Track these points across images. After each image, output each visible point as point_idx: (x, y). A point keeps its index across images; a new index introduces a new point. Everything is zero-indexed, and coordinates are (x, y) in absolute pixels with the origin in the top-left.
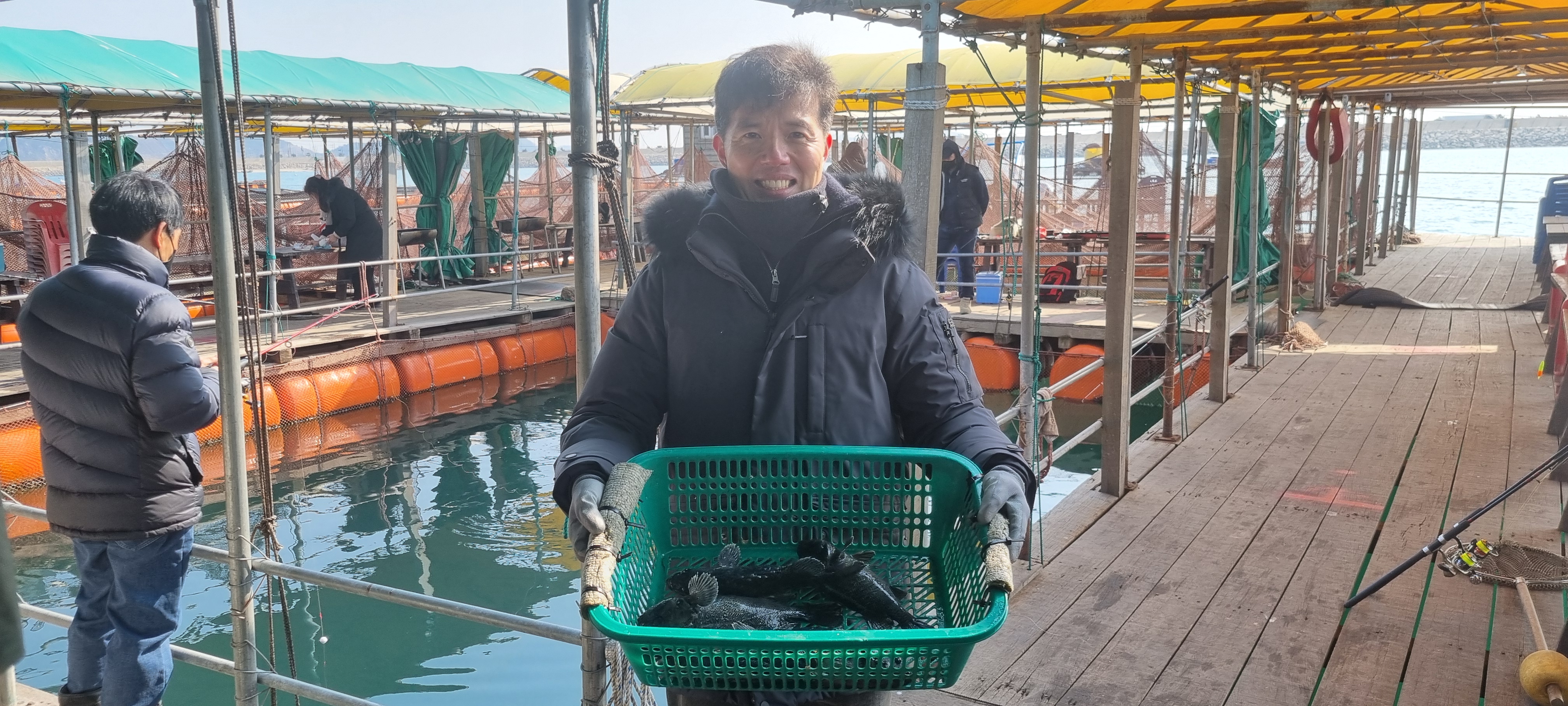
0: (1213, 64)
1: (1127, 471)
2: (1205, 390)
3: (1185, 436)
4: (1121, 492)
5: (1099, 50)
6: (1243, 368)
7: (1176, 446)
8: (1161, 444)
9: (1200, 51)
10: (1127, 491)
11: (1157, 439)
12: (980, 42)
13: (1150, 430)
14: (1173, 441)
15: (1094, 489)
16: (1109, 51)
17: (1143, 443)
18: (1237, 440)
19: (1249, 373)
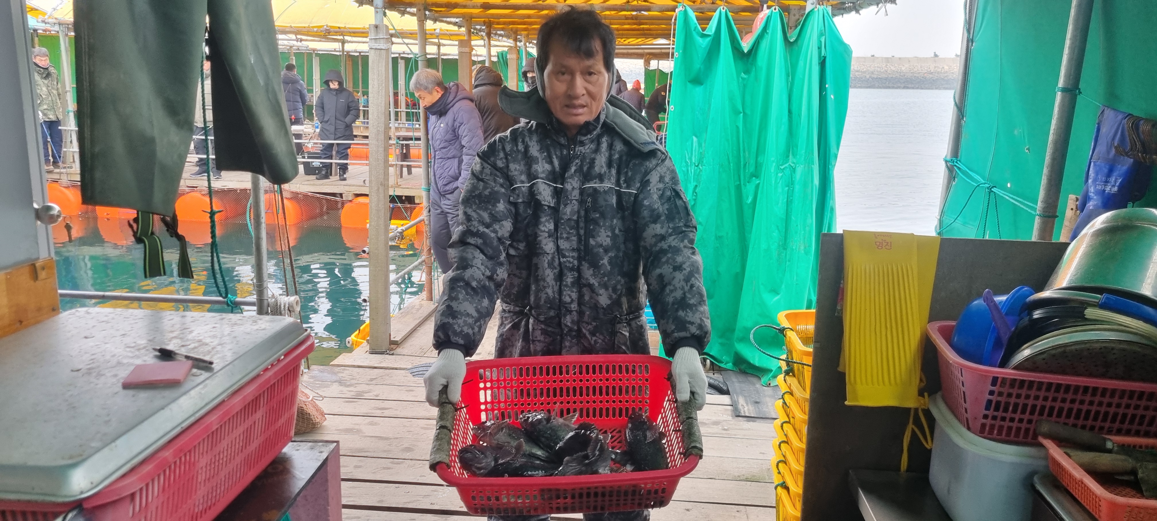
0: (502, 29)
5: (445, 19)
9: (498, 24)
12: (387, 11)
16: (448, 19)
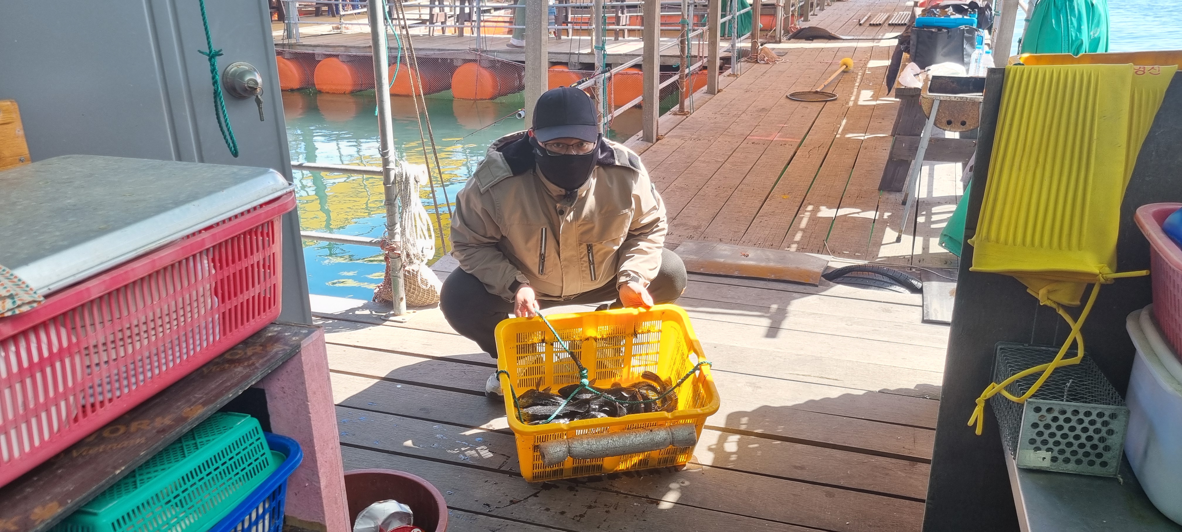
1: (658, 128)
2: (705, 88)
3: (692, 111)
4: (654, 140)
6: (728, 76)
7: (687, 117)
8: (678, 117)
10: (657, 140)
11: (675, 114)
13: (671, 110)
14: (685, 115)
15: (638, 140)
17: (667, 116)
18: (722, 112)
19: (732, 78)
